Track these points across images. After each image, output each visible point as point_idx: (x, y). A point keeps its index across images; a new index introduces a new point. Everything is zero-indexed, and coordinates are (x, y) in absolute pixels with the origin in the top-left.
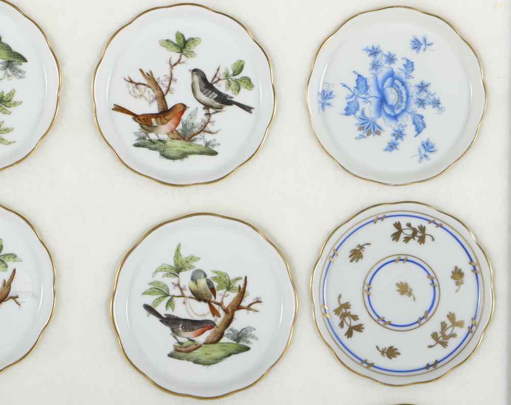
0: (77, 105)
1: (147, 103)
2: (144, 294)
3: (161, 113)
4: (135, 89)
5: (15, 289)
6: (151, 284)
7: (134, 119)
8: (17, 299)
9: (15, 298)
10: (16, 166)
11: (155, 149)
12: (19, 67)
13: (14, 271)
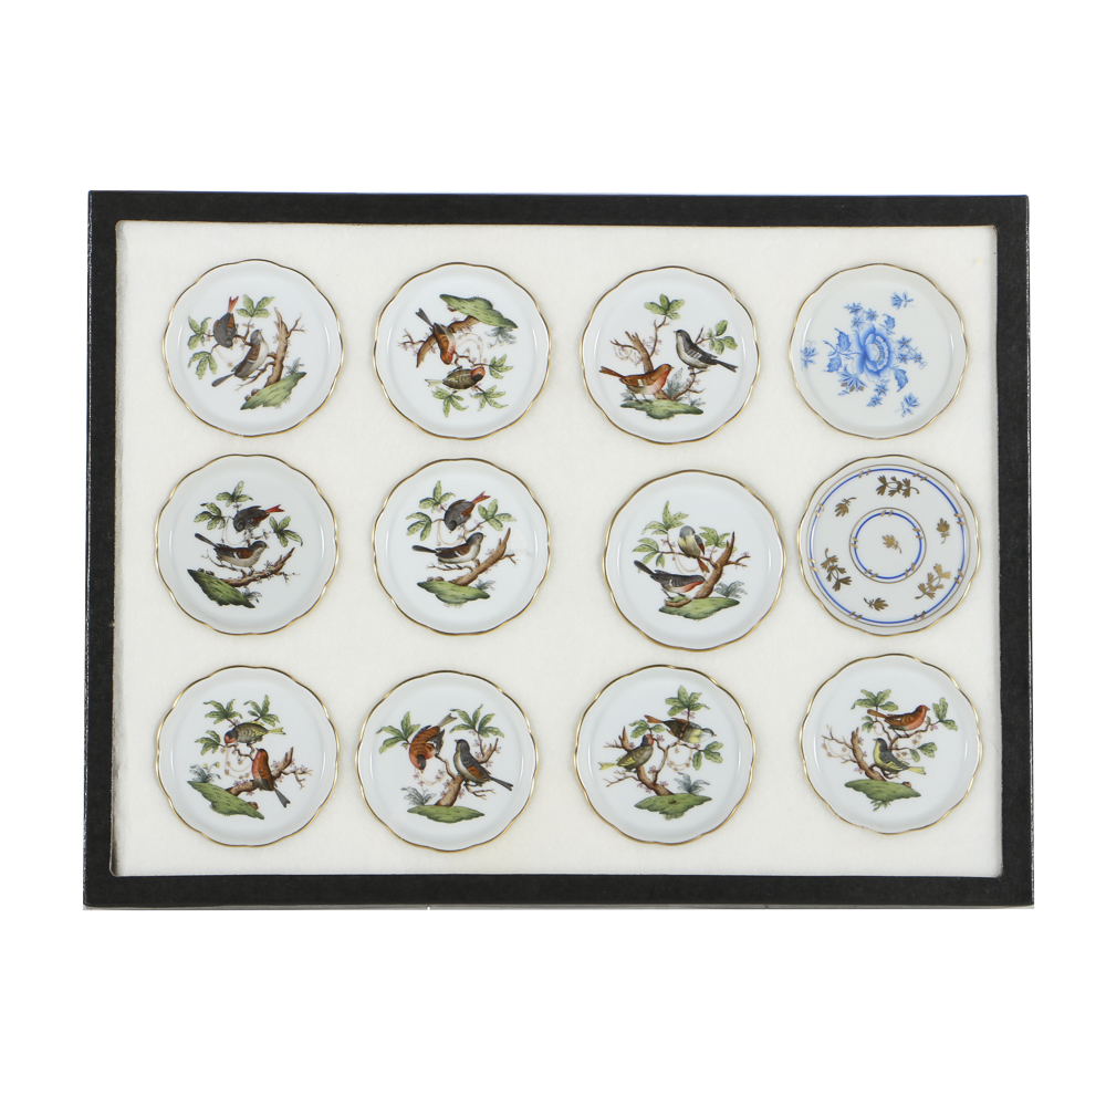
0: (566, 369)
1: (633, 365)
2: (634, 550)
3: (646, 374)
4: (621, 351)
5: (510, 548)
6: (641, 541)
7: (621, 380)
8: (513, 558)
9: (510, 556)
10: (510, 428)
11: (642, 409)
12: (510, 333)
13: (509, 530)
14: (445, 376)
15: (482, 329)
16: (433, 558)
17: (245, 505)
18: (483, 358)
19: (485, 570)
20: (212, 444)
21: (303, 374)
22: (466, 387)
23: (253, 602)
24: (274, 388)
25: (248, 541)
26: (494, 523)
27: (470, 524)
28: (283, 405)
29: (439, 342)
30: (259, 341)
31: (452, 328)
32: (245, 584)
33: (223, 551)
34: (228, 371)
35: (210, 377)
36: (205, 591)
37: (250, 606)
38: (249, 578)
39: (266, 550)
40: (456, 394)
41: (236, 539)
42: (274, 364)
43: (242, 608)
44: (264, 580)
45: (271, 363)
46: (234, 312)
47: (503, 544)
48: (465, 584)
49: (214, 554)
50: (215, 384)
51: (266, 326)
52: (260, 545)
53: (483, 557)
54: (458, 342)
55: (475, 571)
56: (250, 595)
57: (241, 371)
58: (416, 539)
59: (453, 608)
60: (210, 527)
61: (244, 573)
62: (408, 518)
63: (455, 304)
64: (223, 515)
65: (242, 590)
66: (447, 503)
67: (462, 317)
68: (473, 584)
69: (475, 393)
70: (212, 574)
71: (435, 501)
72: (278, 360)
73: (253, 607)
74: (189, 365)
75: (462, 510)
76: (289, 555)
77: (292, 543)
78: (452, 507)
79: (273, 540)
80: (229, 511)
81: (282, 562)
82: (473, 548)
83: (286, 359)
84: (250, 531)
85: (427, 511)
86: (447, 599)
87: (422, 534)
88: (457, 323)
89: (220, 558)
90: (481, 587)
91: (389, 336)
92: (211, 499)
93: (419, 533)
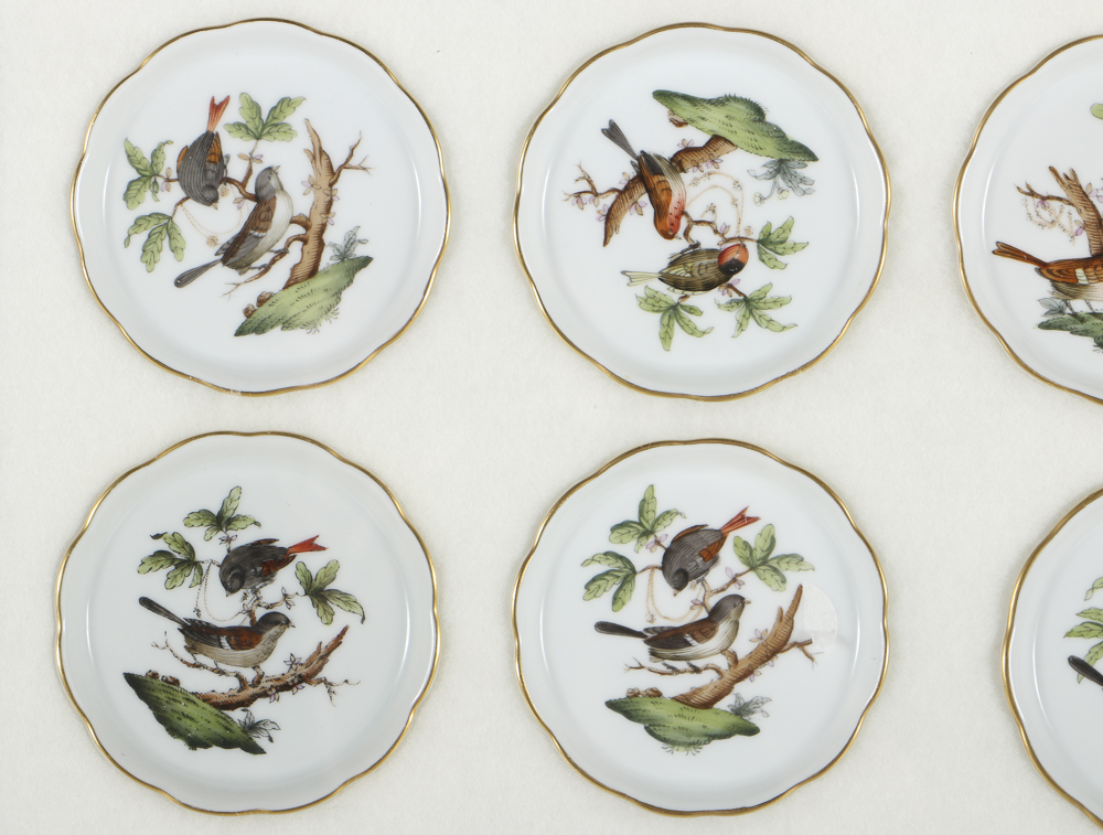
0: (922, 247)
1: (1065, 237)
2: (1068, 634)
3: (1094, 257)
4: (1040, 209)
5: (802, 627)
6: (1082, 614)
7: (1039, 271)
8: (807, 648)
9: (801, 645)
10: (801, 375)
11: (1085, 333)
12: (802, 172)
13: (800, 590)
14: (662, 263)
15: (743, 165)
16: (639, 649)
17: (245, 537)
18: (744, 224)
19: (748, 673)
20: (178, 407)
21: (366, 261)
22: (708, 286)
23: (262, 741)
24: (303, 292)
25: (251, 613)
26: (768, 575)
27: (716, 577)
28: (325, 325)
29: (651, 192)
30: (273, 191)
31: (678, 162)
32: (245, 704)
33: (199, 634)
34: (209, 254)
35: (170, 266)
36: (162, 718)
37: (256, 750)
38: (251, 691)
39: (289, 632)
40: (687, 302)
41: (225, 609)
42: (305, 241)
43: (237, 753)
44: (285, 696)
45: (298, 238)
46: (220, 129)
47: (786, 619)
48: (707, 705)
49: (178, 641)
50: (182, 281)
51: (288, 160)
52: (275, 621)
53: (744, 646)
54: (691, 192)
55: (728, 676)
56: (254, 727)
57: (236, 253)
58: (602, 609)
59: (680, 755)
60: (171, 583)
61: (242, 680)
62: (585, 563)
63: (686, 111)
64: (198, 557)
65: (237, 715)
66: (668, 533)
67: (699, 139)
68: (725, 704)
69: (726, 298)
70: (176, 682)
71: (642, 526)
72: (312, 232)
73: (261, 751)
74: (127, 242)
75: (700, 546)
76: (337, 642)
77: (342, 617)
78: (679, 540)
79: (302, 611)
80: (211, 550)
81: (322, 655)
82: (723, 628)
83: (329, 227)
84: (255, 592)
85: (627, 549)
86: (670, 735)
87: (615, 599)
88: (688, 150)
89: (191, 649)
90: (741, 710)
91: (546, 182)
92: (174, 524)
93: (608, 596)
